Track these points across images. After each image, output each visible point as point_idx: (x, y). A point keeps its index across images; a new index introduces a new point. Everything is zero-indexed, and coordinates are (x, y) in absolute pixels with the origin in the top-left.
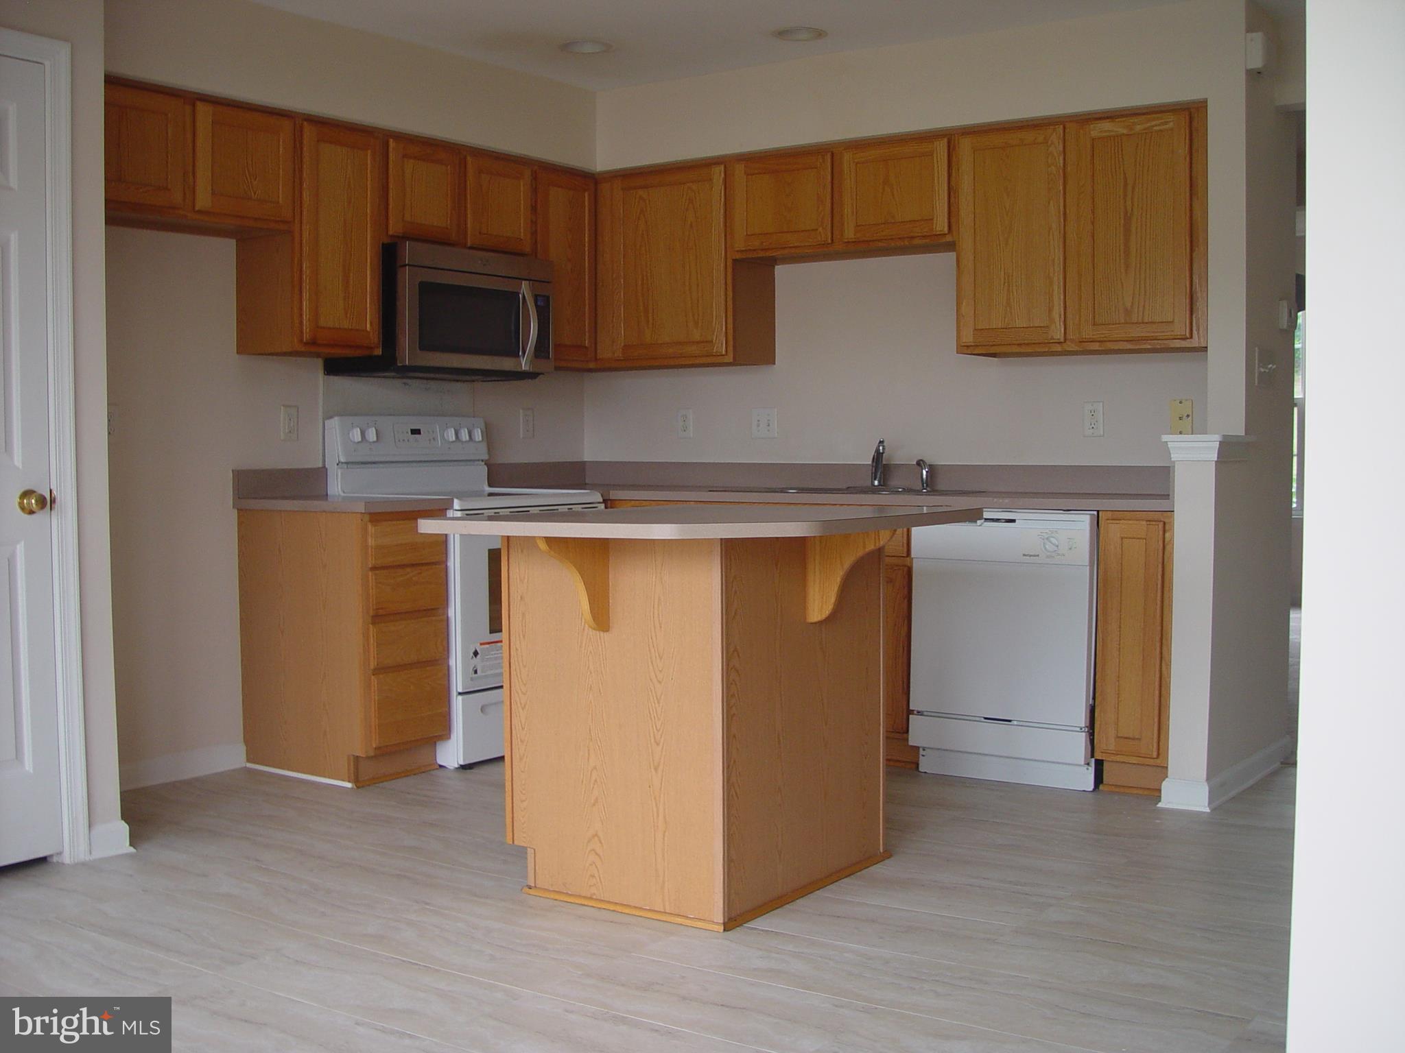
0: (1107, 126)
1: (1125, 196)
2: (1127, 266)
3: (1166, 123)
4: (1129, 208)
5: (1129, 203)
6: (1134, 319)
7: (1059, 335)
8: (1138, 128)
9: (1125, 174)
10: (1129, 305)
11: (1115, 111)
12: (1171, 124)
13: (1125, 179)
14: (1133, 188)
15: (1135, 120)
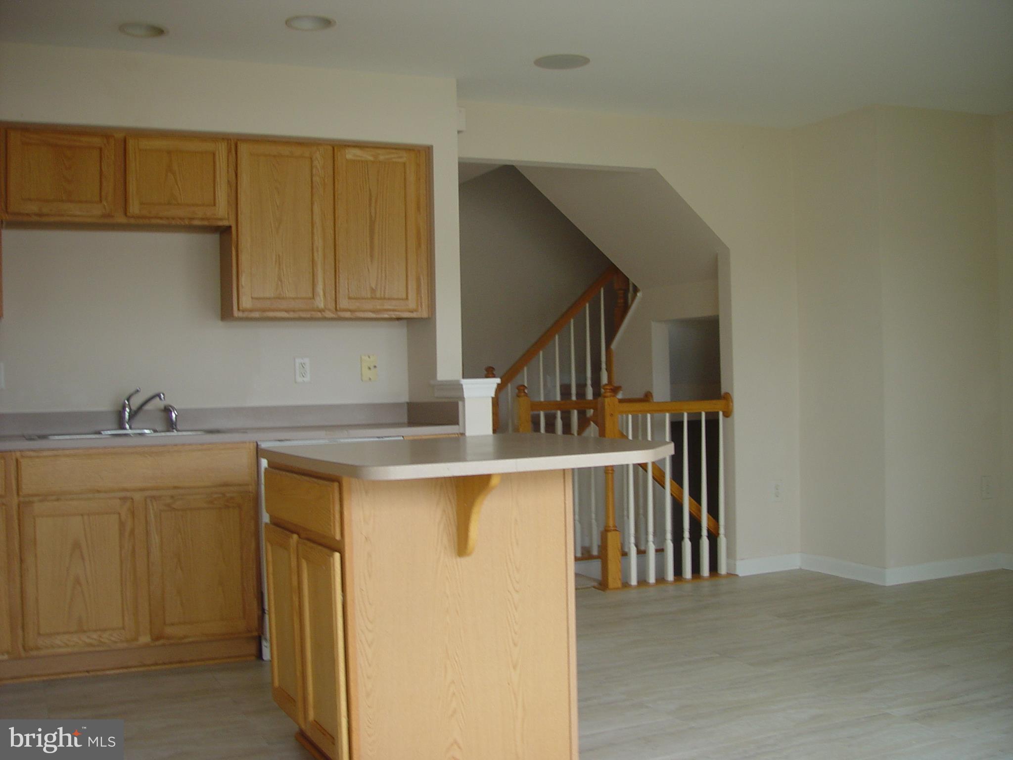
0: (357, 152)
1: (370, 205)
2: (372, 256)
3: (400, 157)
4: (373, 215)
5: (373, 211)
6: (378, 295)
7: (322, 306)
8: (381, 158)
9: (370, 190)
10: (374, 287)
11: (364, 142)
12: (405, 159)
13: (370, 195)
14: (376, 201)
15: (379, 151)
